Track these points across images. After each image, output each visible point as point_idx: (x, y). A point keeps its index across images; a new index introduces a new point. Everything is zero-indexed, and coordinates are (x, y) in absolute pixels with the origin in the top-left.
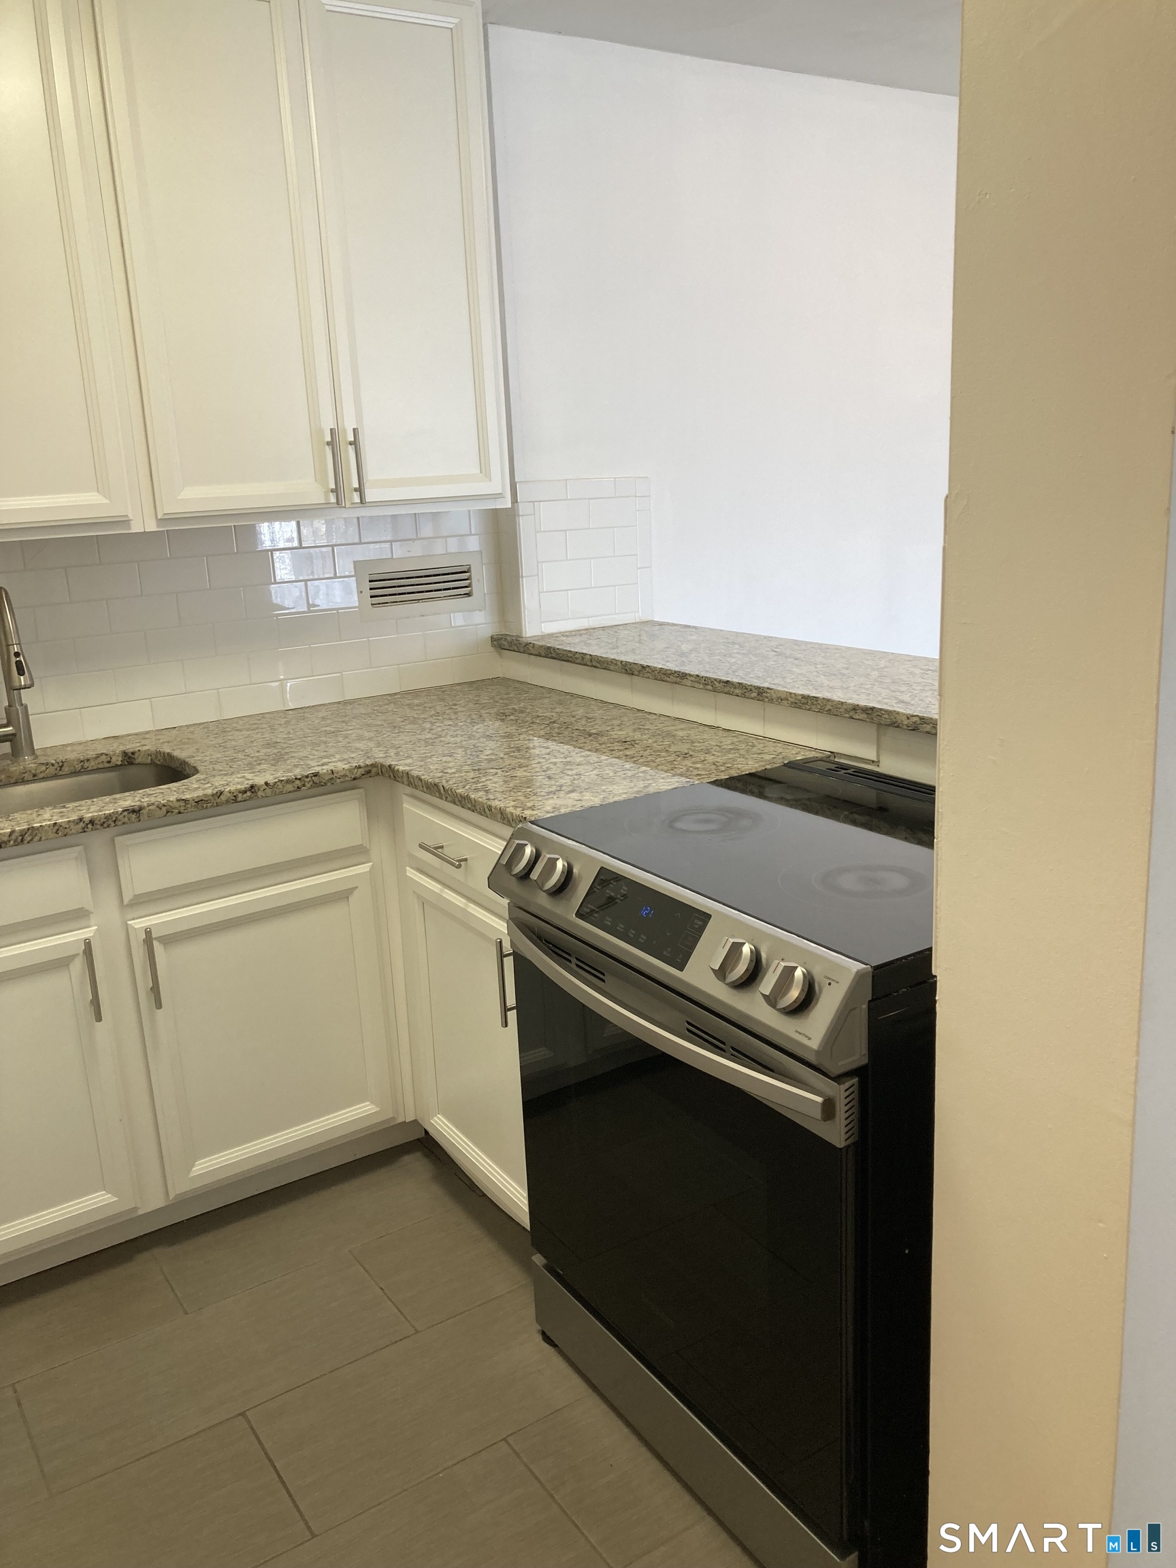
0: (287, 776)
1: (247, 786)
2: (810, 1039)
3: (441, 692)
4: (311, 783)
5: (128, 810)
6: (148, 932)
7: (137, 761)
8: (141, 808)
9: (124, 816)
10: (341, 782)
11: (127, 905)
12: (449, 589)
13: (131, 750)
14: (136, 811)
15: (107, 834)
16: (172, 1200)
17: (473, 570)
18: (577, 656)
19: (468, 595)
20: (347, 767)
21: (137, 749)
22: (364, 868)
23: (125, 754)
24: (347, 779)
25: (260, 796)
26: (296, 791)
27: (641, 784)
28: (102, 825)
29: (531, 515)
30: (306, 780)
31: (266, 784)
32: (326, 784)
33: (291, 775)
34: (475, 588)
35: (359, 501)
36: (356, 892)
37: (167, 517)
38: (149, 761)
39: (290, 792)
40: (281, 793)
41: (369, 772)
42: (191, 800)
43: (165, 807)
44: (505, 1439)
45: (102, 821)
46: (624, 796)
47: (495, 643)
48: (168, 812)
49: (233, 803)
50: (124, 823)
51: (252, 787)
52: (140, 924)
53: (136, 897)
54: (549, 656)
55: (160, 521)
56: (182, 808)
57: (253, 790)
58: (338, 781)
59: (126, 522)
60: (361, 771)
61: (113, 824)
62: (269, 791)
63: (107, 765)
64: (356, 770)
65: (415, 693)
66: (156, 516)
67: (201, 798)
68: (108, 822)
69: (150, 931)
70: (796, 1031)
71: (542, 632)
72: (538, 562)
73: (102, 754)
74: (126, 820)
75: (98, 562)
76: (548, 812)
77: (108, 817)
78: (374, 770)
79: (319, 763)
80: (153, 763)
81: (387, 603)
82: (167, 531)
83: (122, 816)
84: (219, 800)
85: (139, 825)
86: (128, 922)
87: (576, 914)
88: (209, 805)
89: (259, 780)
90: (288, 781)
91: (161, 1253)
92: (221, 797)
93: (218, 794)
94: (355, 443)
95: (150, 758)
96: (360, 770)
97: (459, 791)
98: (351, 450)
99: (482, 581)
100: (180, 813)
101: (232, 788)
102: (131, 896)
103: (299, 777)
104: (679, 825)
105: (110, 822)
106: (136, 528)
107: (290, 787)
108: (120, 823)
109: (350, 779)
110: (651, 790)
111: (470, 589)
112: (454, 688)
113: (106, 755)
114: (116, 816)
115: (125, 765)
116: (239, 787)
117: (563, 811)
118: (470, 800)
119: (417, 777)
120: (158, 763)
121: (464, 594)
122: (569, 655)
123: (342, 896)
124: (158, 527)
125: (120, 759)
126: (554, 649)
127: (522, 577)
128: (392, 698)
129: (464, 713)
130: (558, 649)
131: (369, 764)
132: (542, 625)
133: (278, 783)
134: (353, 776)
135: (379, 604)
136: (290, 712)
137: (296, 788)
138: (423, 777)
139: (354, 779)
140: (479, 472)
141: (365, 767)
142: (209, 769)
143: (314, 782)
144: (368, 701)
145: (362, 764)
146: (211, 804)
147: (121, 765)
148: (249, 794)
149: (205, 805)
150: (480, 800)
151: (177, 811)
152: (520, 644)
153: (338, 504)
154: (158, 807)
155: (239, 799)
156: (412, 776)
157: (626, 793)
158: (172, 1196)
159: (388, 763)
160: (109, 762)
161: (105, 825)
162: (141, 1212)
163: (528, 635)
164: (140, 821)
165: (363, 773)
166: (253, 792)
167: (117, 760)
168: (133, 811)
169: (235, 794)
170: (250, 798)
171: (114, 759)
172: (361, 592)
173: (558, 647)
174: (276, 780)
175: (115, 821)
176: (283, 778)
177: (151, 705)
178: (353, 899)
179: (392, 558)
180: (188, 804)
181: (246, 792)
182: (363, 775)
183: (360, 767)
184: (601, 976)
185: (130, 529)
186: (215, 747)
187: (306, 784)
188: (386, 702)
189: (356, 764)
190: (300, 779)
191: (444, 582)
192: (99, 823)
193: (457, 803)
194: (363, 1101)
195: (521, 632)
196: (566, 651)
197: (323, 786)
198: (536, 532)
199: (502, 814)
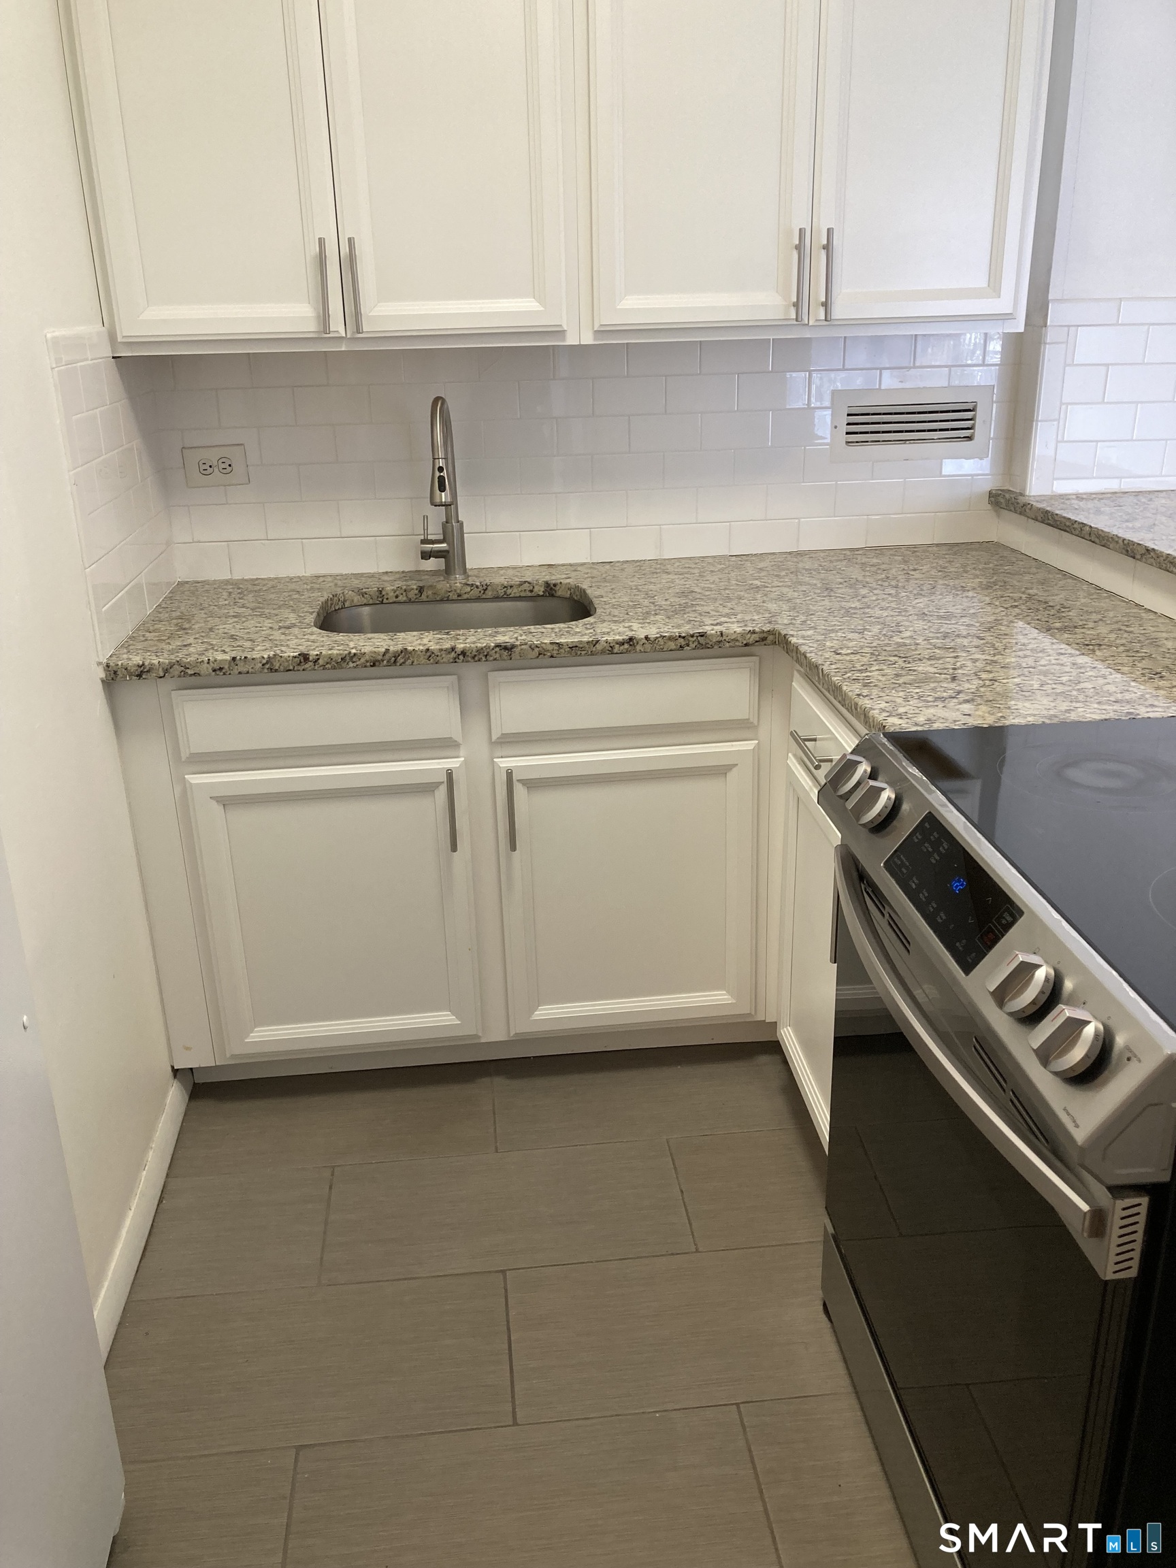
0: (671, 632)
1: (625, 637)
2: (1077, 1126)
3: (911, 553)
4: (696, 643)
5: (500, 646)
6: (509, 774)
7: (559, 593)
8: (513, 646)
9: (496, 652)
10: (730, 647)
11: (495, 742)
12: (947, 430)
13: (554, 582)
14: (508, 649)
15: (482, 667)
16: (513, 1036)
17: (978, 409)
18: (1075, 526)
19: (969, 438)
20: (739, 630)
21: (559, 581)
22: (750, 745)
23: (547, 584)
24: (737, 644)
25: (638, 650)
26: (678, 650)
27: (1064, 706)
28: (473, 658)
29: (1062, 343)
30: (691, 639)
31: (647, 638)
32: (712, 647)
33: (676, 632)
34: (979, 431)
35: (824, 318)
36: (735, 769)
37: (602, 329)
38: (568, 596)
39: (671, 650)
40: (662, 650)
41: (764, 639)
42: (565, 644)
43: (537, 649)
44: (737, 1405)
45: (474, 653)
46: (1030, 719)
47: (993, 499)
48: (539, 654)
49: (609, 654)
50: (495, 659)
51: (631, 639)
52: (505, 763)
53: (504, 735)
54: (1046, 521)
55: (597, 333)
56: (555, 652)
57: (631, 643)
58: (727, 645)
59: (561, 333)
60: (755, 637)
61: (484, 659)
62: (648, 646)
63: (530, 594)
64: (749, 635)
65: (879, 551)
66: (593, 328)
67: (574, 645)
68: (479, 655)
69: (512, 772)
70: (1065, 1109)
71: (1052, 491)
72: (1062, 403)
73: (525, 582)
74: (497, 656)
75: (552, 377)
76: (916, 724)
77: (480, 651)
78: (771, 638)
79: (715, 622)
80: (571, 599)
81: (867, 442)
82: (627, 343)
83: (494, 651)
84: (594, 649)
85: (509, 663)
86: (495, 760)
87: (884, 864)
88: (583, 653)
89: (640, 633)
90: (671, 638)
91: (499, 1082)
92: (597, 646)
93: (594, 642)
94: (827, 247)
95: (569, 592)
96: (754, 635)
97: (834, 679)
98: (823, 254)
99: (988, 424)
100: (552, 657)
101: (610, 638)
102: (499, 735)
103: (683, 635)
104: (1073, 774)
105: (481, 656)
106: (571, 340)
107: (672, 645)
108: (492, 658)
109: (740, 644)
110: (1073, 716)
111: (972, 431)
112: (930, 549)
113: (529, 583)
114: (488, 650)
115: (546, 596)
116: (617, 637)
117: (936, 726)
118: (842, 692)
119: (803, 654)
120: (576, 598)
121: (964, 437)
122: (1068, 524)
123: (720, 771)
124: (595, 339)
125: (542, 589)
126: (1053, 514)
127: (1037, 421)
128: (850, 555)
129: (916, 582)
130: (1057, 515)
131: (766, 630)
132: (1055, 482)
133: (660, 639)
134: (745, 642)
135: (857, 442)
136: (734, 558)
137: (679, 647)
138: (808, 655)
139: (746, 645)
140: (986, 285)
141: (761, 633)
142: (605, 613)
143: (699, 643)
144: (822, 554)
145: (757, 630)
146: (586, 652)
147: (542, 596)
148: (626, 646)
149: (579, 653)
150: (850, 694)
151: (549, 654)
152: (1018, 503)
153: (797, 320)
154: (530, 647)
155: (615, 651)
156: (800, 652)
157: (1034, 715)
158: (512, 1034)
159: (783, 632)
160: (531, 591)
161: (476, 658)
162: (483, 1040)
163: (1032, 494)
164: (511, 659)
165: (758, 639)
166: (631, 645)
167: (540, 590)
168: (506, 648)
169: (612, 645)
170: (627, 651)
171: (536, 589)
172: (836, 427)
173: (1058, 512)
174: (658, 635)
175: (486, 656)
176: (666, 634)
177: (590, 533)
178: (732, 775)
179: (880, 389)
180: (561, 648)
181: (623, 644)
182: (757, 642)
183: (754, 632)
184: (907, 945)
185: (564, 340)
186: (631, 589)
187: (690, 643)
188: (842, 557)
189: (751, 629)
190: (684, 637)
191: (941, 421)
192: (470, 655)
193: (831, 691)
194: (722, 990)
195: (1024, 489)
196: (1064, 518)
197: (709, 648)
198: (1066, 365)
199: (865, 715)
